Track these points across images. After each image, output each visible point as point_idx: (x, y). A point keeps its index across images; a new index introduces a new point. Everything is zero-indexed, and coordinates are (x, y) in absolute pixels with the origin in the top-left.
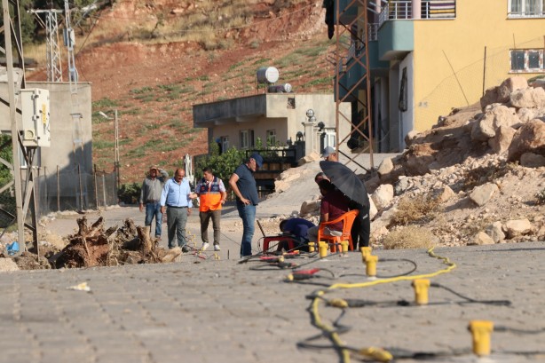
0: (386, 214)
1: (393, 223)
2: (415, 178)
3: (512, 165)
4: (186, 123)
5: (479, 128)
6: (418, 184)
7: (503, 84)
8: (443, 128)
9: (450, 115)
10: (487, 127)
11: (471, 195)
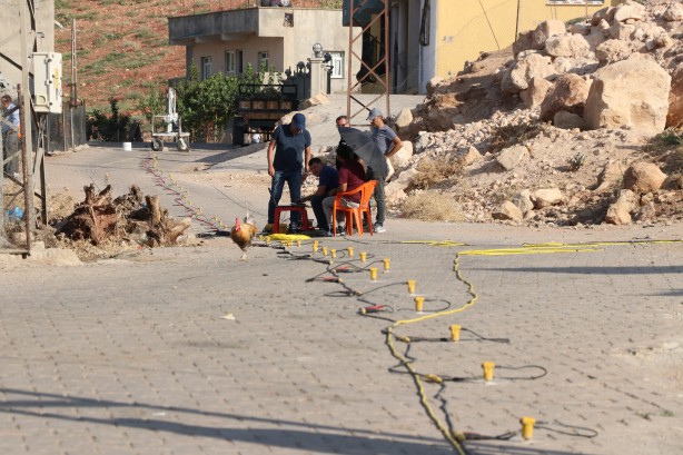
0: (405, 176)
1: (412, 186)
2: (437, 134)
3: (544, 126)
4: (156, 34)
5: (510, 79)
6: (440, 142)
7: (538, 28)
8: (469, 76)
9: (479, 60)
10: (518, 78)
11: (498, 158)
